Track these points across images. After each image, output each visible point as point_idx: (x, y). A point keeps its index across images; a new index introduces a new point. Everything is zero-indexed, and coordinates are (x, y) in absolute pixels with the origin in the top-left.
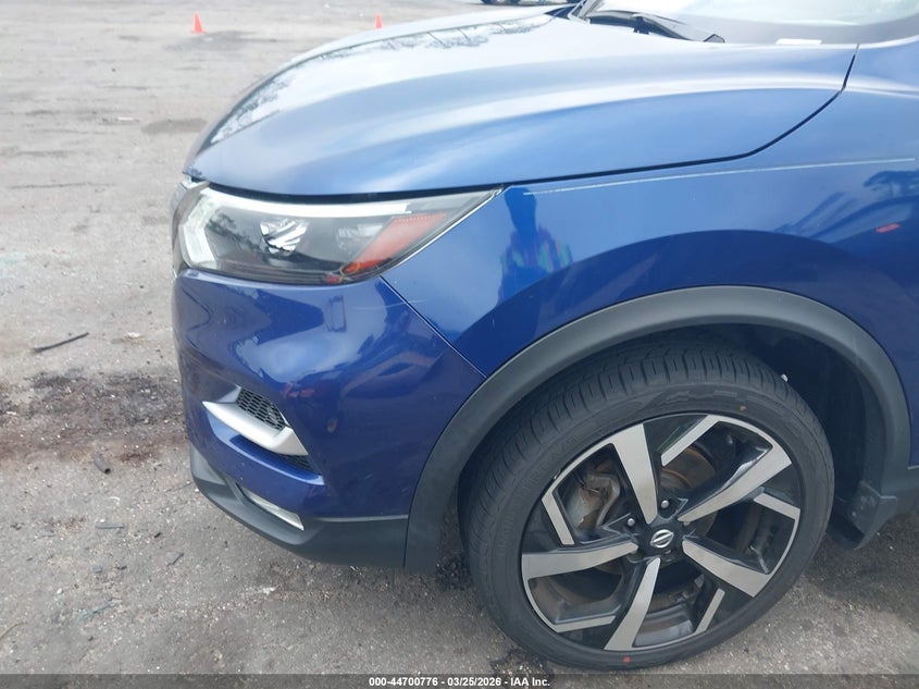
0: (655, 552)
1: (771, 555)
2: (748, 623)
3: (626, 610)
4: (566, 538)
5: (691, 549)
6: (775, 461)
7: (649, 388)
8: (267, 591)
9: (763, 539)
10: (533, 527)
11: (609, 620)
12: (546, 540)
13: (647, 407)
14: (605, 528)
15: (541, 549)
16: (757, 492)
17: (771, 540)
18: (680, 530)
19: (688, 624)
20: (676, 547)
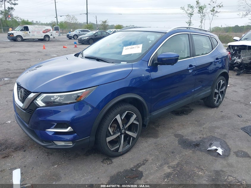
0: (123, 134)
1: (136, 131)
2: (136, 142)
3: (120, 144)
4: (112, 134)
5: (127, 132)
6: (134, 116)
7: (119, 109)
8: (56, 166)
9: (135, 129)
10: (107, 133)
11: (118, 146)
12: (109, 135)
13: (120, 111)
14: (116, 131)
15: (109, 136)
16: (133, 121)
17: (136, 129)
18: (125, 130)
19: (128, 145)
20: (125, 133)
